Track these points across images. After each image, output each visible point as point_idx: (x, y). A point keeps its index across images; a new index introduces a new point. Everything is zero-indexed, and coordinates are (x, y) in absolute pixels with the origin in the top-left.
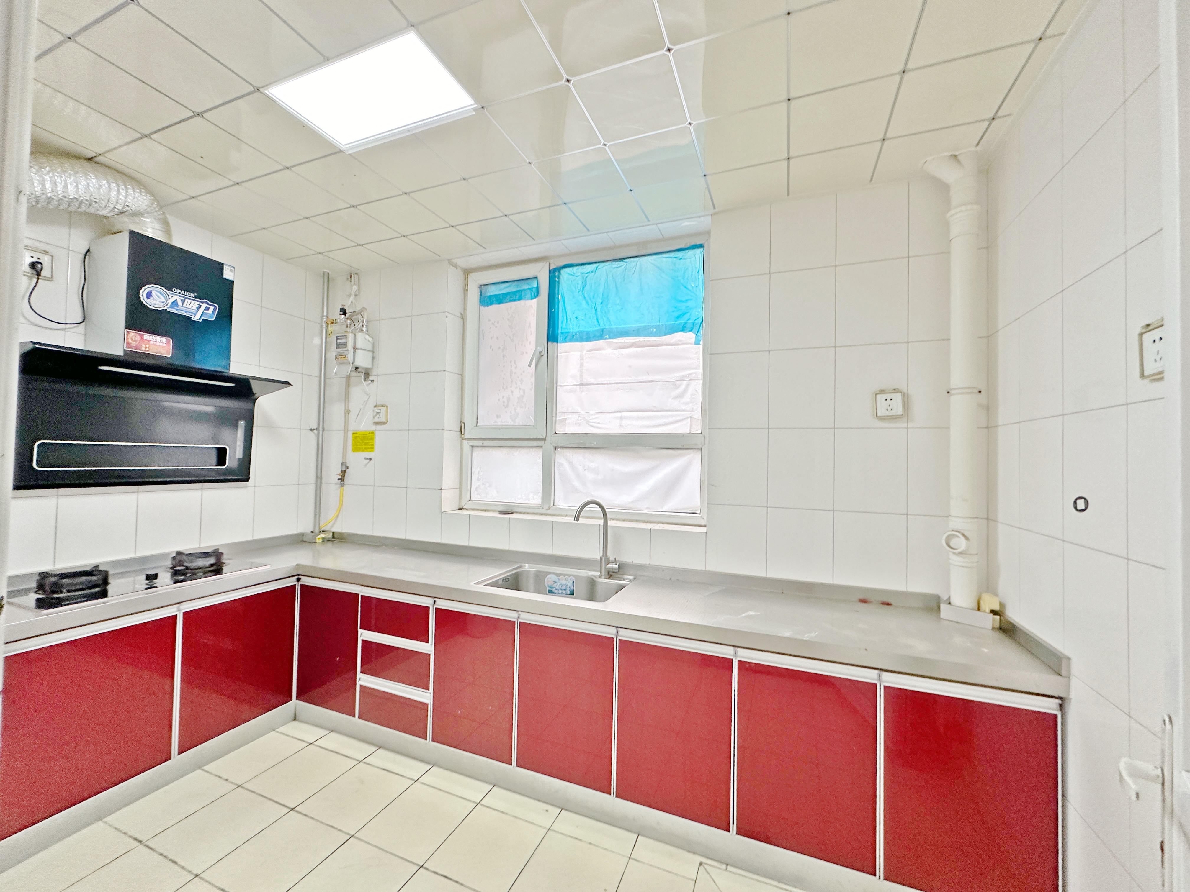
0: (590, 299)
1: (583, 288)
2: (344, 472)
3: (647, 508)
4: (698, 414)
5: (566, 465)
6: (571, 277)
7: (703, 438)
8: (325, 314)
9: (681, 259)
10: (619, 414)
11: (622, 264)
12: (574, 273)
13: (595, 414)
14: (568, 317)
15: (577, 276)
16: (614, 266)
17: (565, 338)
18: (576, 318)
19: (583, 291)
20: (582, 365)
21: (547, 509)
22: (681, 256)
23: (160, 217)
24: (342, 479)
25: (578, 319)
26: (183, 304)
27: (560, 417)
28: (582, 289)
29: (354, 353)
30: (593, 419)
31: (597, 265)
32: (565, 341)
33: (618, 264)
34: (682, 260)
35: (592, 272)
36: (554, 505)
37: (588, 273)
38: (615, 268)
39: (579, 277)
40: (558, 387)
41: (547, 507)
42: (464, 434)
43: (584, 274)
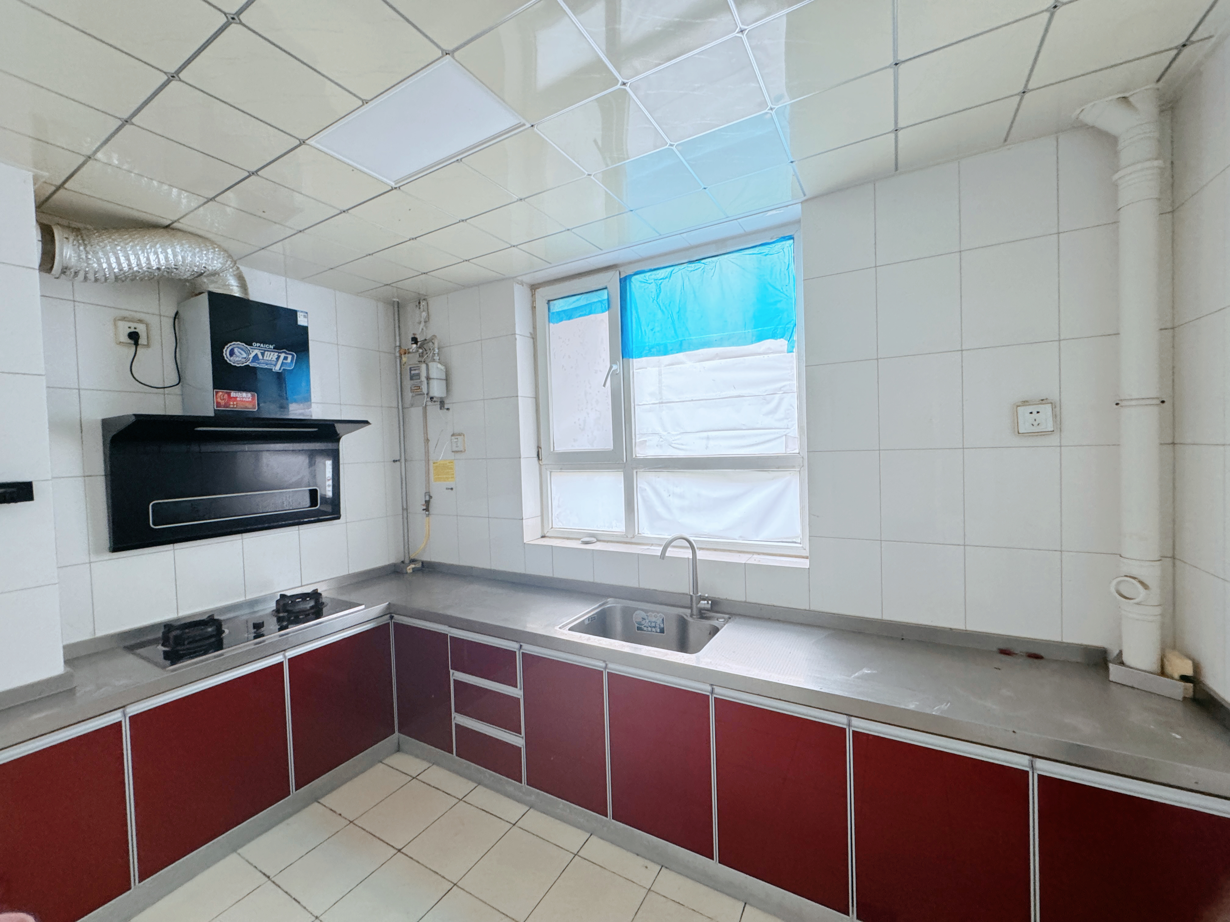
0: (666, 308)
1: (658, 297)
2: (427, 503)
3: (741, 537)
4: (794, 431)
5: (650, 492)
6: (643, 285)
7: (802, 459)
8: (398, 344)
9: (767, 254)
10: (705, 434)
11: (700, 266)
12: (647, 280)
13: (677, 435)
14: (643, 330)
15: (650, 284)
16: (690, 269)
17: (641, 353)
18: (652, 330)
19: (657, 299)
20: (660, 381)
21: (632, 538)
22: (767, 251)
23: (235, 273)
24: (427, 509)
25: (653, 331)
26: (263, 357)
27: (639, 438)
28: (656, 297)
29: (428, 383)
30: (675, 440)
31: (672, 268)
32: (640, 356)
33: (695, 266)
34: (768, 256)
35: (666, 278)
36: (638, 534)
37: (661, 279)
38: (691, 271)
39: (652, 284)
40: (636, 407)
41: (631, 536)
42: (541, 460)
43: (658, 281)
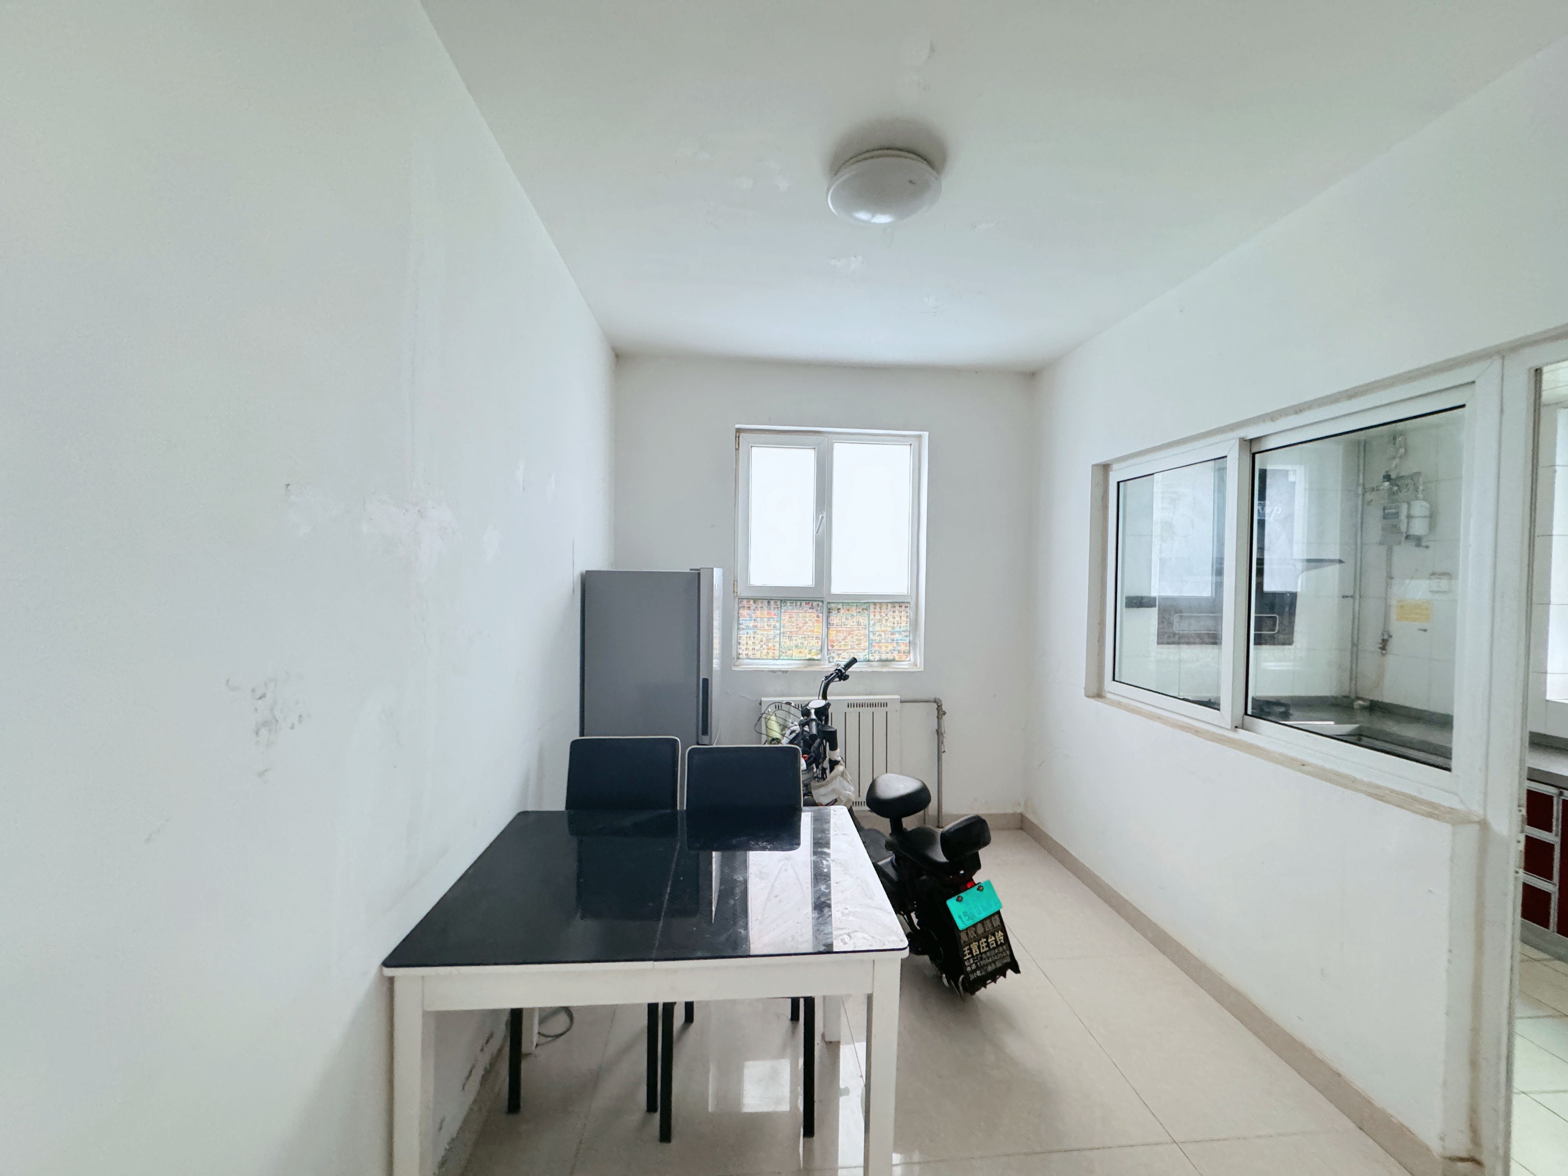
2: (1385, 642)
8: (1361, 481)
24: (1383, 648)
29: (1408, 523)
